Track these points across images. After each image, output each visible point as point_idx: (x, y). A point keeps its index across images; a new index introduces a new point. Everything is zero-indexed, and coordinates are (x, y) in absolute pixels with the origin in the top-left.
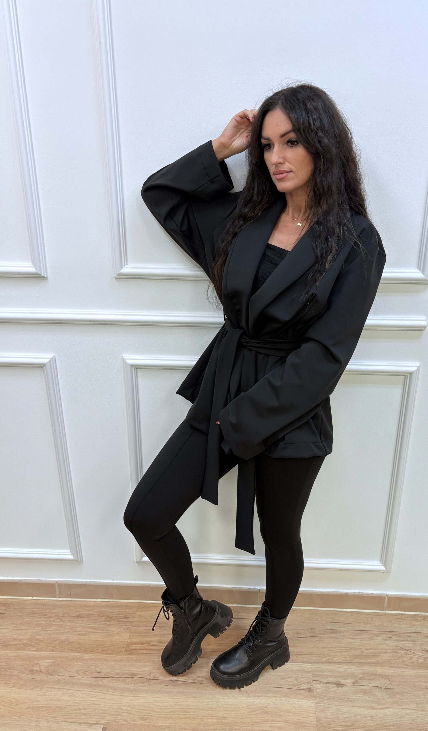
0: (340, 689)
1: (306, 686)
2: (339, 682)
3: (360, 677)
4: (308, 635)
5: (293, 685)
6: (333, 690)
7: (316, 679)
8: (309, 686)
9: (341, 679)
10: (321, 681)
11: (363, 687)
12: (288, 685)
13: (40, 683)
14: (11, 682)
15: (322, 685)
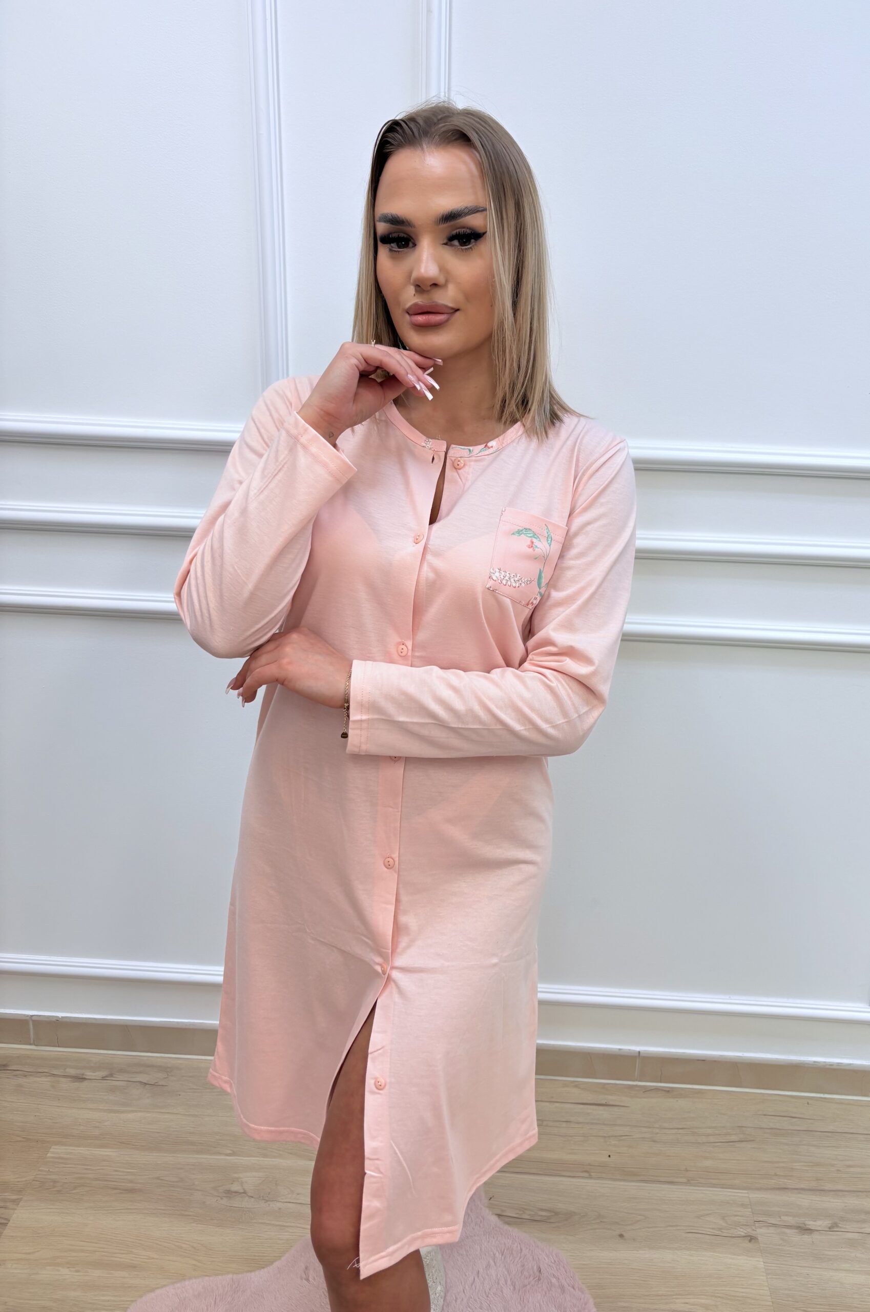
0: (807, 1238)
1: (742, 1232)
2: (803, 1225)
3: (842, 1217)
4: (733, 1138)
5: (720, 1229)
6: (795, 1239)
7: (761, 1219)
8: (748, 1232)
9: (807, 1219)
10: (770, 1222)
11: (850, 1235)
12: (709, 1228)
13: (245, 1214)
14: (192, 1212)
15: (772, 1230)
